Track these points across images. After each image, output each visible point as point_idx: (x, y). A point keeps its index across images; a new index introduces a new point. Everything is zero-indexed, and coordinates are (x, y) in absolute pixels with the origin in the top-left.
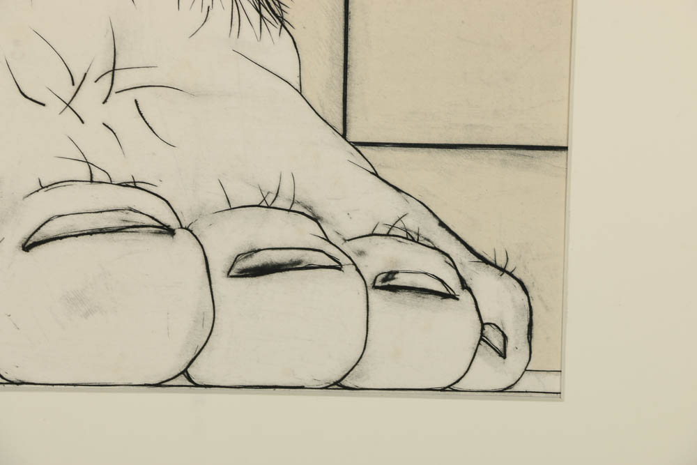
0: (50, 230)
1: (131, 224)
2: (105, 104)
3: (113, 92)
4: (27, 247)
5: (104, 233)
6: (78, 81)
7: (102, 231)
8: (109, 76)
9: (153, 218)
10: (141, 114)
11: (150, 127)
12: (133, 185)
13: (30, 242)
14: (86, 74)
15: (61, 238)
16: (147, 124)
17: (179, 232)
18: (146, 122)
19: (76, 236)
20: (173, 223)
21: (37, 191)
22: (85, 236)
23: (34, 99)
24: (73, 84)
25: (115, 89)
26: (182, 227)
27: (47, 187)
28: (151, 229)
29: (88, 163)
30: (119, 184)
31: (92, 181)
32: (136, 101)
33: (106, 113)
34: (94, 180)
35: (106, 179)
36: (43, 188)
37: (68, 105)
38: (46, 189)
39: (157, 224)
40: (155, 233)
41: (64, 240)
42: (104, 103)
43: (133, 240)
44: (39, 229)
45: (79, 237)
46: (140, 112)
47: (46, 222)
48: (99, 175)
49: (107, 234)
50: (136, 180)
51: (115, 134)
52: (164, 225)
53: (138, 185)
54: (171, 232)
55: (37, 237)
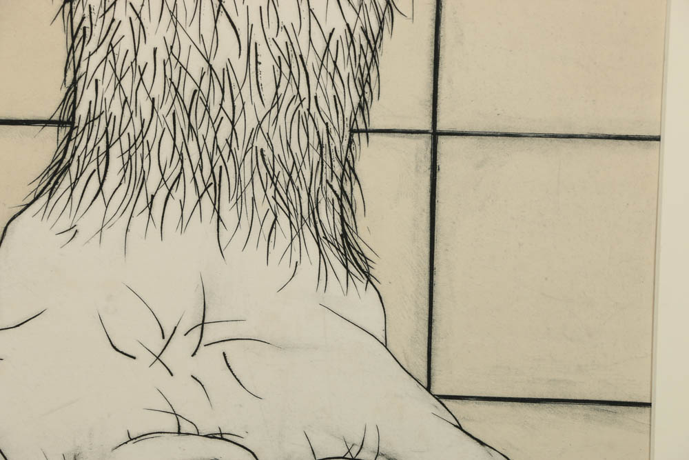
2: (194, 357)
3: (202, 345)
6: (168, 334)
8: (198, 329)
12: (220, 436)
14: (176, 328)
24: (164, 338)
25: (204, 342)
29: (176, 415)
30: (206, 436)
31: (179, 433)
33: (194, 366)
34: (181, 431)
35: (193, 431)
37: (158, 358)
38: (134, 441)
42: (193, 356)
48: (186, 427)
50: (222, 432)
51: (203, 386)
53: (225, 436)
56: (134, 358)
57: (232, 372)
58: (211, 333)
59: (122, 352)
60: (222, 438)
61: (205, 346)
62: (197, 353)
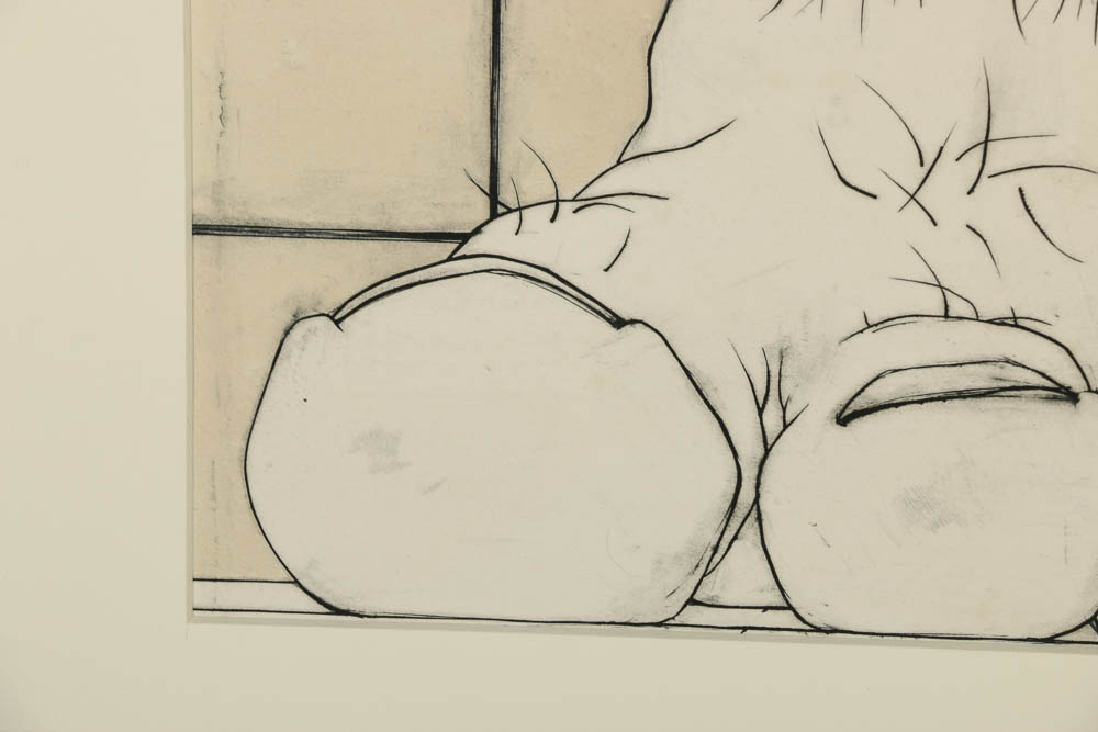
0: (878, 393)
1: (1008, 385)
2: (971, 195)
3: (984, 177)
4: (843, 419)
5: (965, 397)
6: (929, 159)
7: (961, 395)
8: (979, 151)
9: (1043, 375)
10: (1028, 211)
11: (1042, 231)
12: (1013, 322)
13: (848, 412)
15: (897, 405)
16: (1038, 226)
17: (1085, 398)
18: (1036, 223)
19: (921, 402)
20: (1076, 384)
21: (862, 331)
22: (934, 403)
23: (859, 187)
24: (922, 164)
25: (988, 170)
26: (1090, 390)
27: (876, 325)
28: (1040, 392)
29: (942, 288)
30: (991, 322)
31: (946, 316)
32: (1021, 190)
34: (950, 314)
36: (870, 326)
37: (912, 197)
39: (1049, 384)
40: (1047, 398)
41: (902, 408)
42: (969, 193)
43: (1012, 409)
44: (862, 390)
45: (925, 404)
46: (1026, 207)
47: (875, 380)
48: (957, 307)
49: (969, 400)
50: (1017, 315)
51: (985, 242)
52: (1061, 386)
53: (1020, 322)
54: (1072, 397)
55: (859, 404)
56: (875, 197)
57: (1033, 219)
58: (999, 157)
59: (855, 188)
60: (1016, 326)
61: (990, 177)
62: (976, 189)
